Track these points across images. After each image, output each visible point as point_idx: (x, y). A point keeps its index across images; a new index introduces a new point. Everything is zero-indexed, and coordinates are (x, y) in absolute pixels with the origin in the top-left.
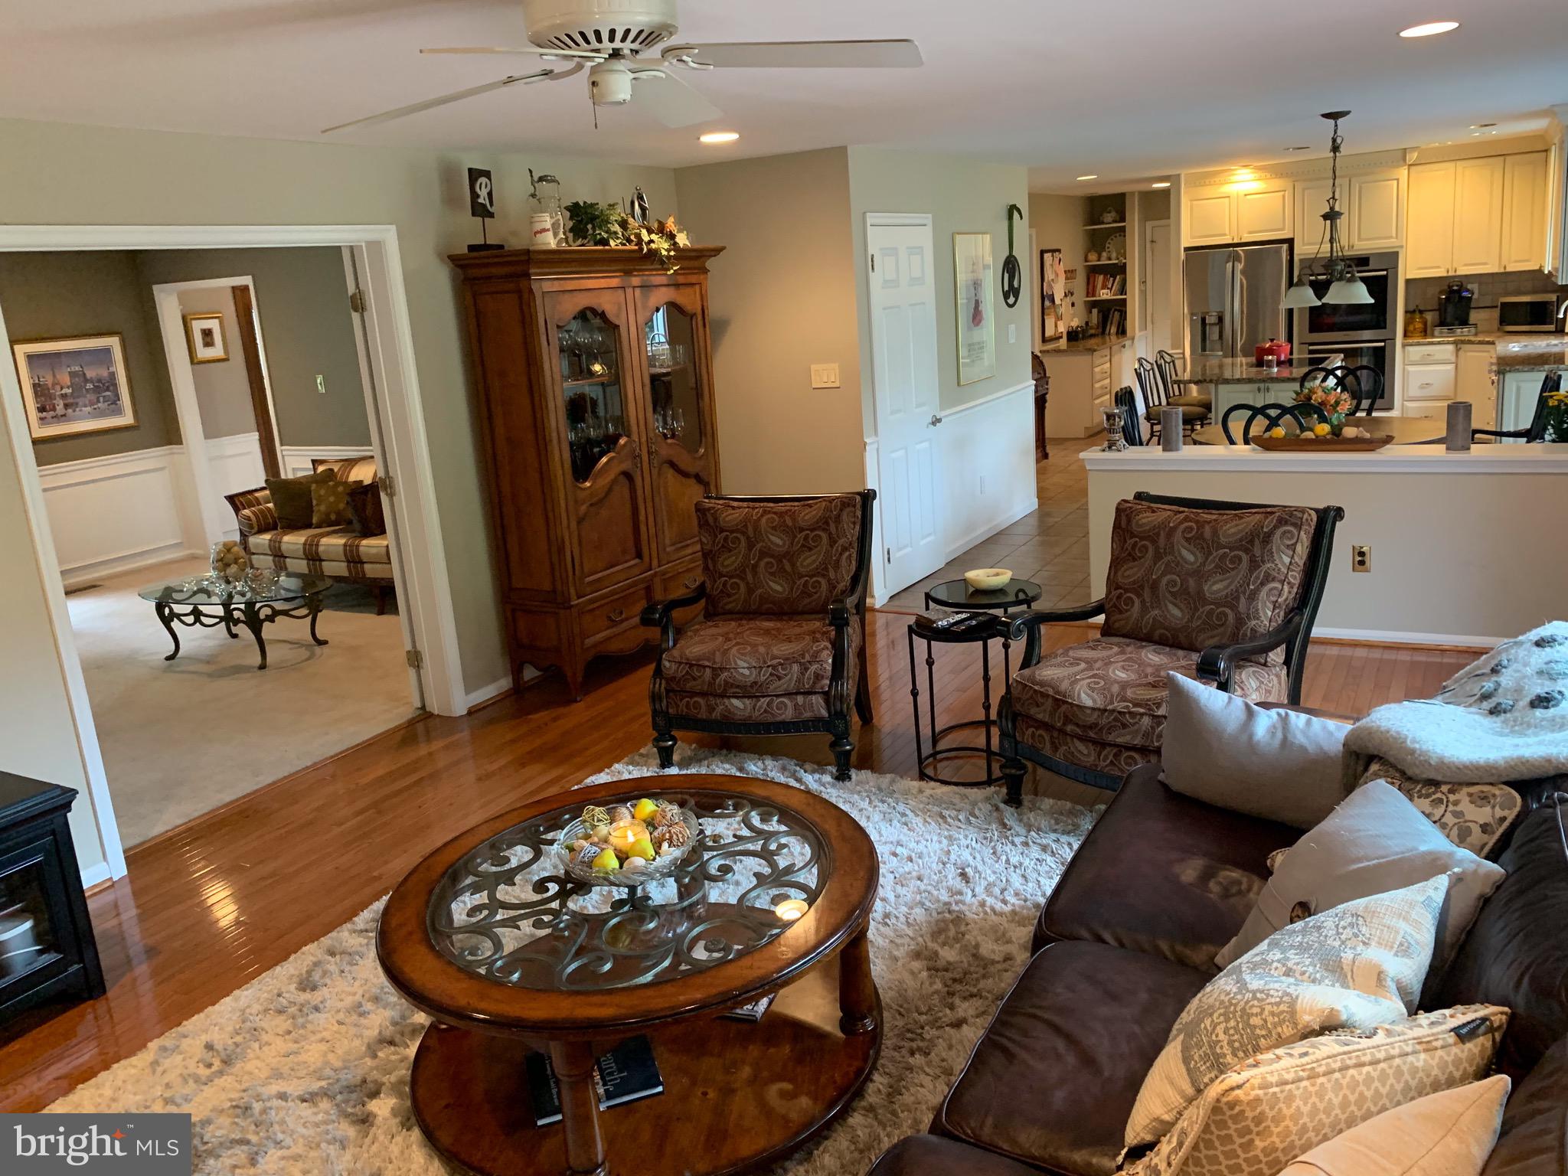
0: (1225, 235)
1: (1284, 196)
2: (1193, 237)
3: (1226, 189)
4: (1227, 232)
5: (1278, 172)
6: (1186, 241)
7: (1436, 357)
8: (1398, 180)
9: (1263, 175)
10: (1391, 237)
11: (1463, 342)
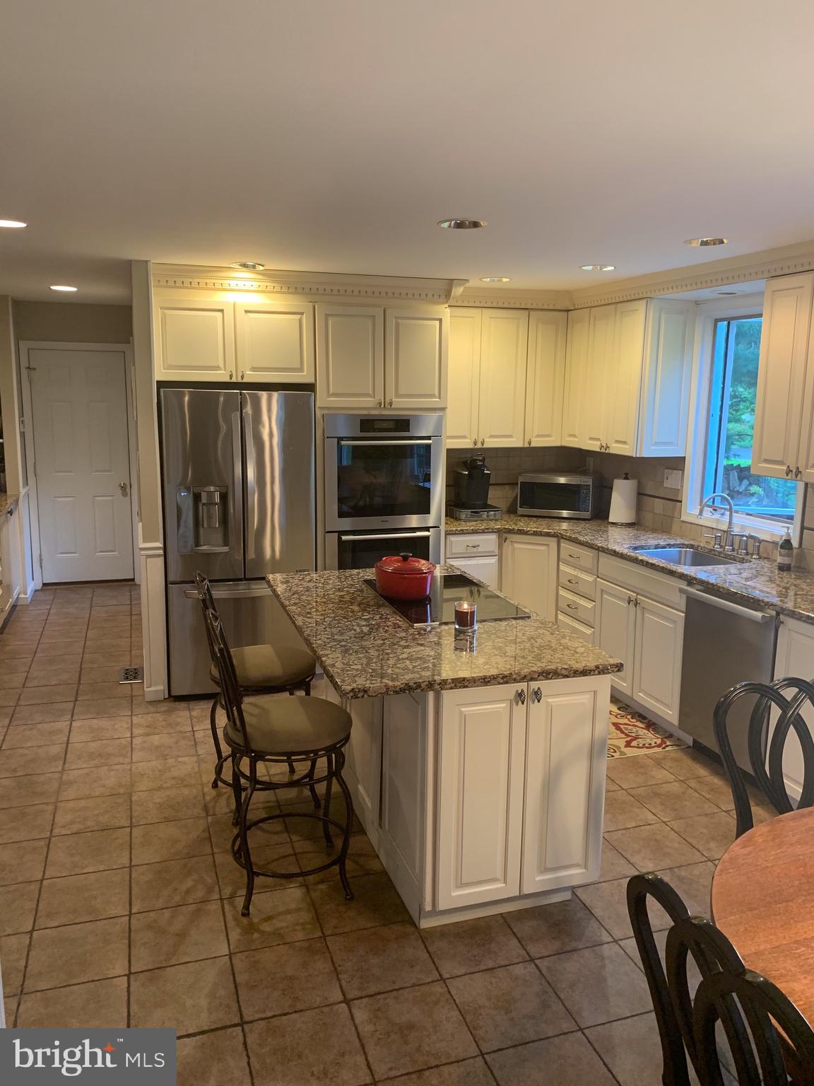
0: (217, 368)
1: (300, 321)
2: (169, 367)
3: (219, 299)
4: (221, 365)
5: (292, 284)
6: (160, 374)
7: (480, 549)
8: (440, 320)
9: (270, 285)
10: (433, 396)
11: (510, 531)
